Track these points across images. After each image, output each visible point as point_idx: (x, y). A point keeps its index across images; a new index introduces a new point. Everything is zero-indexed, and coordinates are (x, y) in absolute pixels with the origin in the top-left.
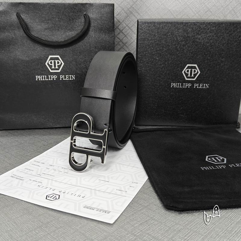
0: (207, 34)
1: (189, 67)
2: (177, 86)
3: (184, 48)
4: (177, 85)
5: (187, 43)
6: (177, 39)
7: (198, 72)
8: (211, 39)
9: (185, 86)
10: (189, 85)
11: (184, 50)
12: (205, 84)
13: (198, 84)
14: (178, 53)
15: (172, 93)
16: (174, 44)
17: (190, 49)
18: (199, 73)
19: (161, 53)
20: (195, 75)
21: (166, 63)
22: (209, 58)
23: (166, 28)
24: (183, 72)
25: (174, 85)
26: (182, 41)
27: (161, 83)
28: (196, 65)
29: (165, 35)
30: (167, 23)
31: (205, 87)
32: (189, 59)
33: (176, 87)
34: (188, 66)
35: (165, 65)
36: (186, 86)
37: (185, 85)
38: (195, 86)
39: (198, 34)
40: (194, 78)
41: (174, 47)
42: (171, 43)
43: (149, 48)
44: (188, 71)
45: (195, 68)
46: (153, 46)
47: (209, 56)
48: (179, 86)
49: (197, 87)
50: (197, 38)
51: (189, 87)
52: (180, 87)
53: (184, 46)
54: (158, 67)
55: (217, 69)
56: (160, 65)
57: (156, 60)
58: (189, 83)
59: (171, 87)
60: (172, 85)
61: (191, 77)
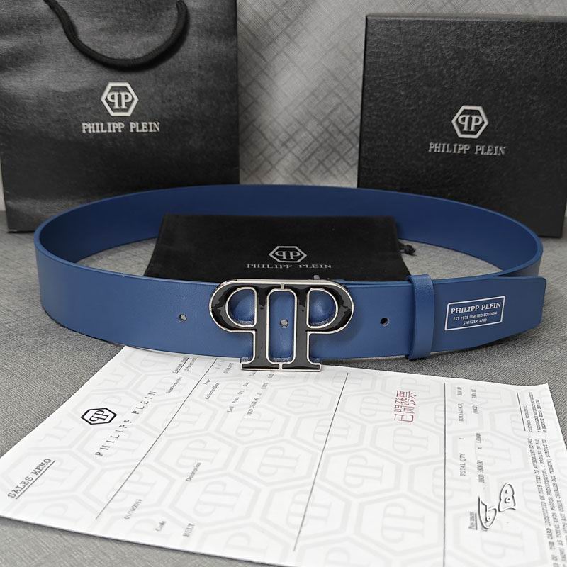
1: (465, 112)
2: (441, 150)
4: (442, 146)
5: (463, 62)
7: (483, 122)
9: (457, 150)
10: (466, 148)
11: (455, 76)
12: (496, 147)
13: (483, 147)
14: (444, 82)
15: (430, 164)
16: (436, 64)
17: (468, 75)
18: (486, 123)
19: (410, 83)
20: (478, 128)
21: (420, 102)
22: (506, 94)
23: (422, 32)
24: (454, 121)
25: (435, 147)
26: (452, 59)
27: (409, 142)
28: (479, 108)
29: (420, 46)
31: (498, 153)
32: (466, 95)
33: (439, 151)
34: (465, 110)
35: (419, 106)
36: (459, 149)
37: (457, 147)
38: (477, 150)
40: (475, 133)
41: (437, 69)
42: (432, 63)
43: (386, 72)
44: (463, 120)
45: (477, 113)
46: (394, 68)
47: (507, 90)
48: (446, 150)
49: (482, 153)
51: (465, 152)
52: (447, 151)
53: (456, 68)
54: (404, 110)
56: (409, 105)
57: (401, 95)
58: (465, 144)
59: (430, 151)
60: (431, 147)
61: (469, 132)
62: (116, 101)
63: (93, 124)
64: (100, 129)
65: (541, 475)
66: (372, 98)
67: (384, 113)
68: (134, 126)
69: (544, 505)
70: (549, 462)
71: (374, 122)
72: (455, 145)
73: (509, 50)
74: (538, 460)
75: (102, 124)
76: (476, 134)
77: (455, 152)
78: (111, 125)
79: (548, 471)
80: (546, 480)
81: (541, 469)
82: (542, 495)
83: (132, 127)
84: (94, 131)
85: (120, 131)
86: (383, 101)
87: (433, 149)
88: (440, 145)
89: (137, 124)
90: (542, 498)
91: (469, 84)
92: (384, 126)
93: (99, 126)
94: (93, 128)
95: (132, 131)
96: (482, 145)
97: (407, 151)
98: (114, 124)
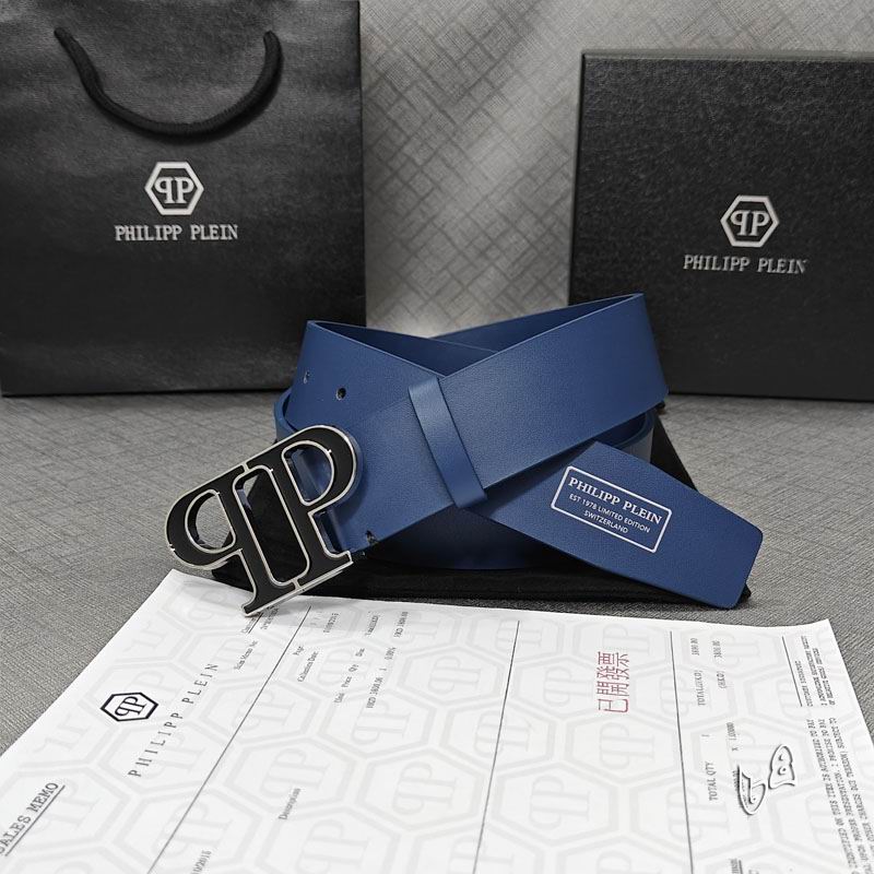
0: (804, 100)
1: (742, 206)
2: (704, 265)
3: (729, 143)
4: (705, 260)
6: (706, 115)
7: (771, 222)
8: (815, 118)
9: (729, 266)
10: (743, 262)
12: (792, 262)
13: (770, 261)
14: (709, 158)
15: (686, 289)
17: (746, 147)
18: (776, 223)
19: (654, 160)
20: (762, 230)
22: (807, 176)
24: (724, 221)
25: (694, 261)
28: (764, 200)
30: (676, 64)
31: (793, 270)
32: (743, 180)
33: (700, 268)
34: (741, 203)
35: (668, 197)
36: (733, 264)
37: (730, 261)
38: (761, 265)
39: (773, 99)
40: (757, 239)
41: (697, 138)
44: (739, 218)
45: (761, 206)
47: (808, 171)
48: (711, 266)
49: (768, 271)
50: (770, 113)
51: (741, 270)
52: (713, 268)
53: (728, 136)
54: (644, 203)
55: (834, 213)
56: (653, 196)
57: (640, 180)
58: (742, 256)
59: (685, 267)
60: (687, 262)
61: (748, 238)
62: (169, 191)
63: (132, 228)
64: (143, 236)
65: (833, 781)
66: (592, 185)
67: (612, 208)
68: (196, 230)
69: (843, 834)
70: (844, 756)
71: (597, 222)
72: (726, 258)
73: (812, 107)
74: (826, 756)
75: (146, 228)
76: (759, 240)
77: (725, 269)
78: (161, 230)
79: (844, 775)
80: (842, 790)
81: (832, 771)
82: (838, 817)
83: (194, 232)
84: (133, 239)
85: (175, 238)
86: (610, 189)
87: (691, 265)
88: (701, 257)
89: (203, 227)
90: (839, 822)
91: (749, 162)
92: (612, 229)
93: (143, 230)
94: (133, 233)
95: (194, 238)
96: (769, 257)
97: (650, 268)
98: (165, 227)
